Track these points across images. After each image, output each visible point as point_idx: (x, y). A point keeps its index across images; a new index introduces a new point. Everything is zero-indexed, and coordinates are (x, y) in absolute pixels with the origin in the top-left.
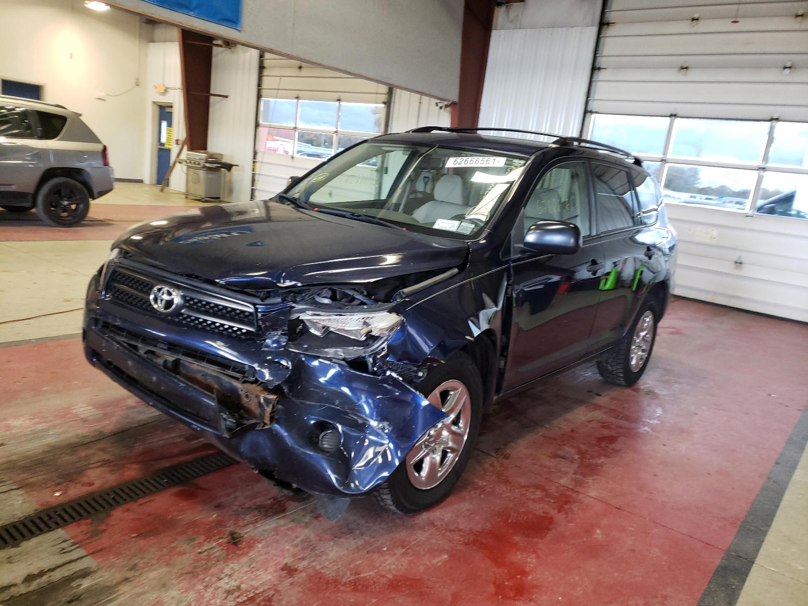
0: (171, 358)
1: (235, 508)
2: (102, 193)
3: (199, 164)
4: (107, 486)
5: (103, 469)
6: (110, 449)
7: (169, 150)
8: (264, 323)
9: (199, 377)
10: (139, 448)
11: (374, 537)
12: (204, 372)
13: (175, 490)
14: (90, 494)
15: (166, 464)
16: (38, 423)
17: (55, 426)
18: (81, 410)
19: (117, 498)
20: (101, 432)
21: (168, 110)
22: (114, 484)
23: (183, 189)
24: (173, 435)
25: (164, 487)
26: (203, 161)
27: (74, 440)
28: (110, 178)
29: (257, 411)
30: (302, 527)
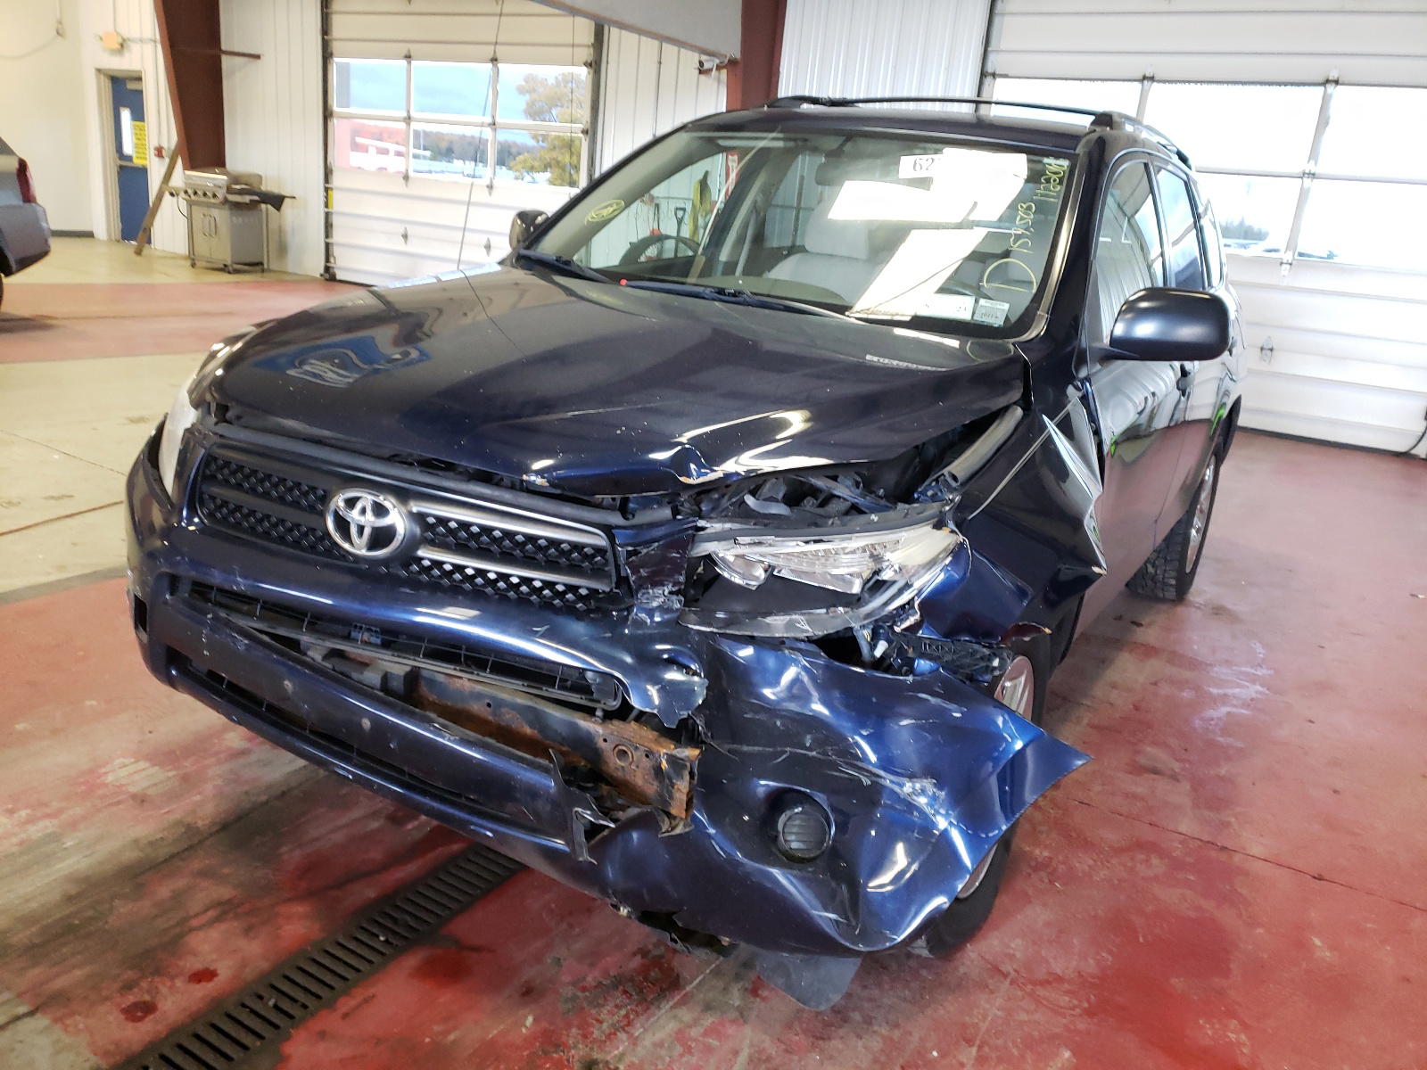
0: (397, 666)
1: (568, 991)
2: (25, 263)
3: (215, 196)
4: (249, 974)
5: (223, 926)
6: (226, 871)
7: (143, 171)
8: (635, 570)
9: (477, 708)
10: (292, 856)
11: (897, 1026)
12: (494, 698)
13: (412, 960)
14: (216, 1003)
15: (368, 892)
16: (31, 821)
17: (73, 825)
18: (123, 772)
19: (286, 1005)
20: (190, 829)
21: (131, 86)
22: (265, 965)
23: (182, 248)
24: (356, 813)
25: (387, 956)
26: (225, 190)
27: (132, 855)
28: (41, 229)
29: (651, 788)
30: (733, 1021)
